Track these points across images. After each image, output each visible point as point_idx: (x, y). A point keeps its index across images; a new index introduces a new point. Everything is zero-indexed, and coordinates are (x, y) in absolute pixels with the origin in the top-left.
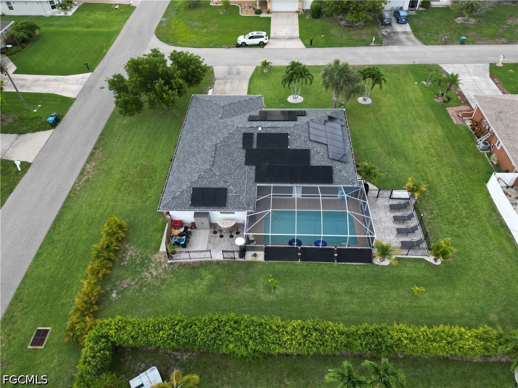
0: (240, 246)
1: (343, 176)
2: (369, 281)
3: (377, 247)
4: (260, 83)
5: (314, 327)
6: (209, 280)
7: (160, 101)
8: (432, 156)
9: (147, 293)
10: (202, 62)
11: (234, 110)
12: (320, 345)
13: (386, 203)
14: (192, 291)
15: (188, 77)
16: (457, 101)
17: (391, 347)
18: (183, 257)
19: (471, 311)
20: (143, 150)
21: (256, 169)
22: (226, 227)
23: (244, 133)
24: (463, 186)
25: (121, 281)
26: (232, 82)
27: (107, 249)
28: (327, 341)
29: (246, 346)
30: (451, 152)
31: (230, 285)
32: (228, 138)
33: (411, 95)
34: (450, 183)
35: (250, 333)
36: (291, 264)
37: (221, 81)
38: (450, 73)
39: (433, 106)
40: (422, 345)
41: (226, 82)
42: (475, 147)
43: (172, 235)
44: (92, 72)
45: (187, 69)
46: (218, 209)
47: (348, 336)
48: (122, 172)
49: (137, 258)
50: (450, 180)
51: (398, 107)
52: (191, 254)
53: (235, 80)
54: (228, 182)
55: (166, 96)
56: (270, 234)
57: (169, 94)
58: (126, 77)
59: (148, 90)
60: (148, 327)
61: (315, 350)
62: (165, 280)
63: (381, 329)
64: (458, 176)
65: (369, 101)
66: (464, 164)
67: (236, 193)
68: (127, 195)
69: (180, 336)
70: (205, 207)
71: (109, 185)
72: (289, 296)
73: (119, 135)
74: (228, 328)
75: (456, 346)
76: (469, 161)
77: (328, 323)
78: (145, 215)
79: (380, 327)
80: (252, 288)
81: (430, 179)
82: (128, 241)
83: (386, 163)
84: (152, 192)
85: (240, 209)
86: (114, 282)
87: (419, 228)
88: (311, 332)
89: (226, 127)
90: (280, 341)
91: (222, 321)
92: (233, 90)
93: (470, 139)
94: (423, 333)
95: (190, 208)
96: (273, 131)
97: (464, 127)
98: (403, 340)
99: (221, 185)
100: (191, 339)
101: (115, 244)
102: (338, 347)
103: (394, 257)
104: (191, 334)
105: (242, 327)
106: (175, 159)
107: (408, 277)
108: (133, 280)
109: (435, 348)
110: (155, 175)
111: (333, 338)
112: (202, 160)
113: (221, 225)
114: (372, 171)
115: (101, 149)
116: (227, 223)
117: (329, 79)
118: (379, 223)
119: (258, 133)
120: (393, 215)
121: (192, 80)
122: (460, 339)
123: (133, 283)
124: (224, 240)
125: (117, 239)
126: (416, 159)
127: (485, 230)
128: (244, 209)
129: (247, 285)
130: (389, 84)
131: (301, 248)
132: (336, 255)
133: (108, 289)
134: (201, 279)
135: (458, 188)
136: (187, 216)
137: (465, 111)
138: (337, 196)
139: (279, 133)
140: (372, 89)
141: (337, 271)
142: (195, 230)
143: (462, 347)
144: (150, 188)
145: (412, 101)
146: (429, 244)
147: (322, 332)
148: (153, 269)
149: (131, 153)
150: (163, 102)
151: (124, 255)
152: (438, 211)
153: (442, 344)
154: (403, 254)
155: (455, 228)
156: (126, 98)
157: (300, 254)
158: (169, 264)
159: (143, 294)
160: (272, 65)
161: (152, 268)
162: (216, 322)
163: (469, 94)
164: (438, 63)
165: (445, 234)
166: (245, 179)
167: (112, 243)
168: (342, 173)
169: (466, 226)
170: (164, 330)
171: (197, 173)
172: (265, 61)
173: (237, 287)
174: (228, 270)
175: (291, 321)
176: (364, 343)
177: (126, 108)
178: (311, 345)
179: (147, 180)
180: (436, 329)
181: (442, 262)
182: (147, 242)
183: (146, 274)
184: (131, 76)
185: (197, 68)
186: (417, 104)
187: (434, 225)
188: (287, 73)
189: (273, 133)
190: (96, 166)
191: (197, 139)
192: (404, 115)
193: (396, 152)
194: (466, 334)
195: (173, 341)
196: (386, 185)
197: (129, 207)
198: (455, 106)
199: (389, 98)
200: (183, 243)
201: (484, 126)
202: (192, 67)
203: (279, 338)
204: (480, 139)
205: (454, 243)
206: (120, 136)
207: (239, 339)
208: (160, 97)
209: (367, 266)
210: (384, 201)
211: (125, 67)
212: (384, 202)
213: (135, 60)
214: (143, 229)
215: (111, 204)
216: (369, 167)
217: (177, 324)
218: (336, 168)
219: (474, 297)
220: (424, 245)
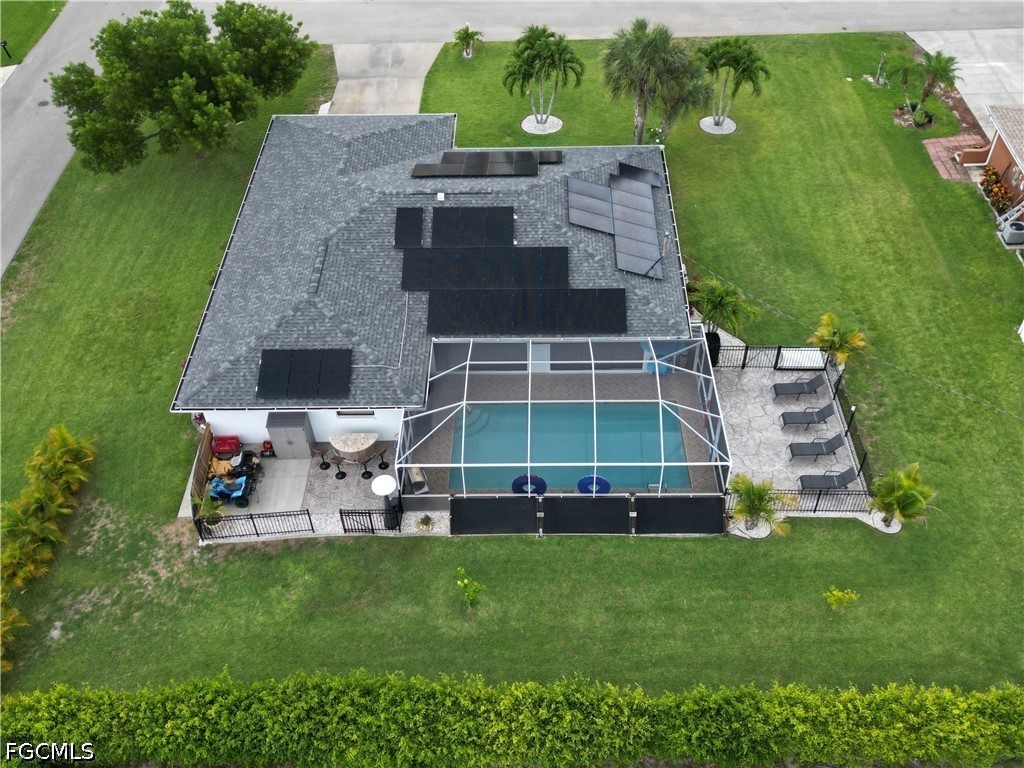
0: (386, 497)
1: (653, 314)
2: (716, 578)
3: (737, 491)
4: (452, 85)
5: (567, 700)
6: (306, 587)
7: (186, 132)
8: (885, 260)
9: (144, 625)
10: (297, 30)
11: (378, 152)
12: (583, 743)
13: (765, 381)
14: (260, 618)
15: (261, 71)
16: (950, 124)
17: (765, 742)
18: (238, 530)
19: (974, 648)
20: (144, 259)
21: (431, 302)
22: (351, 450)
23: (398, 209)
24: (960, 334)
25: (75, 598)
26: (380, 84)
27: (40, 515)
28: (600, 733)
29: (392, 753)
30: (931, 251)
31: (358, 598)
32: (358, 221)
33: (836, 110)
34: (928, 329)
35: (401, 717)
36: (520, 540)
37: (353, 82)
38: (933, 53)
39: (889, 135)
40: (844, 735)
41: (366, 85)
42: (992, 237)
43: (210, 475)
44: (19, 63)
45: (257, 49)
46: (330, 403)
47: (654, 719)
48: (87, 316)
49: (120, 535)
50: (930, 321)
51: (802, 139)
52: (261, 523)
53: (388, 79)
54: (355, 334)
55: (199, 119)
56: (462, 465)
57: (208, 114)
58: (99, 71)
59: (155, 106)
60: (138, 710)
61: (569, 757)
62: (190, 591)
63: (739, 700)
64: (947, 309)
65: (729, 127)
66: (963, 280)
67: (376, 363)
68: (98, 375)
69: (219, 732)
70: (295, 401)
71: (53, 350)
72: (513, 623)
73: (83, 222)
74: (344, 708)
75: (929, 736)
76: (978, 273)
77: (604, 687)
78: (143, 425)
79: (738, 693)
80: (418, 604)
81: (878, 318)
82: (98, 494)
83: (766, 281)
84: (165, 366)
85: (385, 403)
86: (56, 600)
87: (848, 442)
88: (561, 712)
89: (353, 194)
90: (479, 737)
91: (330, 689)
92: (382, 103)
93: (981, 218)
94: (845, 707)
95: (255, 404)
96: (475, 202)
97: (967, 187)
98: (793, 726)
99: (337, 341)
100: (248, 739)
101: (60, 500)
102: (630, 748)
103: (781, 516)
104: (248, 727)
105: (382, 703)
106: (222, 280)
107: (816, 566)
108: (106, 592)
109: (877, 742)
110: (173, 323)
111: (617, 726)
112: (290, 279)
113: (338, 445)
114: (729, 299)
115: (35, 258)
116: (355, 442)
117: (620, 69)
118: (745, 433)
119: (435, 208)
120: (781, 410)
121: (270, 78)
122: (941, 718)
123: (108, 601)
124: (348, 485)
125: (67, 487)
126: (843, 269)
127: (1012, 443)
128: (397, 403)
129: (403, 598)
130: (780, 84)
131: (546, 500)
132: (633, 514)
133: (40, 617)
134: (283, 587)
135: (948, 339)
136: (249, 424)
137: (970, 146)
138: (640, 366)
139: (489, 208)
140: (734, 94)
141: (637, 556)
142: (273, 460)
143: (945, 738)
144: (159, 355)
145: (836, 124)
146: (869, 480)
147: (589, 711)
148: (161, 564)
149: (113, 267)
150: (194, 135)
151: (86, 529)
152: (895, 399)
153: (892, 732)
154: (806, 508)
155: (937, 439)
156: (98, 125)
157: (541, 515)
158: (203, 548)
159: (132, 628)
160: (484, 39)
161: (158, 560)
162: (313, 693)
163: (979, 104)
164: (904, 29)
165: (912, 456)
166: (401, 325)
167: (52, 499)
168: (651, 305)
169: (966, 434)
170: (178, 717)
171: (275, 312)
172: (467, 29)
173: (378, 603)
174: (356, 562)
175: (510, 684)
176: (695, 735)
177: (99, 153)
178: (558, 745)
179: (152, 336)
180: (879, 696)
181: (904, 526)
182: (146, 495)
183: (141, 576)
184: (109, 67)
185: (282, 45)
186: (849, 132)
187: (886, 433)
188: (518, 56)
189: (473, 208)
190: (21, 302)
191: (281, 227)
192: (817, 161)
193: (793, 254)
194: (955, 704)
195: (201, 745)
196: (766, 336)
197: (101, 407)
198: (945, 135)
199: (780, 119)
200: (239, 493)
201: (1014, 183)
202: (271, 42)
203: (477, 729)
204: (1004, 217)
205: (935, 478)
206: (86, 226)
207: (373, 735)
208: (186, 122)
209: (711, 540)
210: (759, 375)
211: (93, 44)
212: (760, 377)
213: (118, 25)
214: (137, 462)
215: (56, 398)
216: (722, 289)
217: (212, 702)
218: (636, 295)
219: (981, 612)
220: (859, 484)
